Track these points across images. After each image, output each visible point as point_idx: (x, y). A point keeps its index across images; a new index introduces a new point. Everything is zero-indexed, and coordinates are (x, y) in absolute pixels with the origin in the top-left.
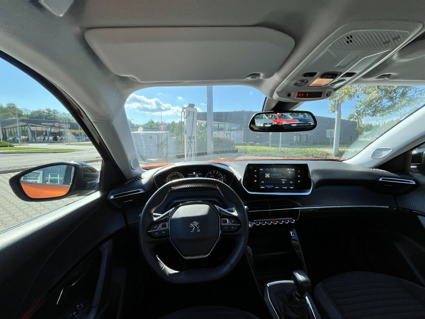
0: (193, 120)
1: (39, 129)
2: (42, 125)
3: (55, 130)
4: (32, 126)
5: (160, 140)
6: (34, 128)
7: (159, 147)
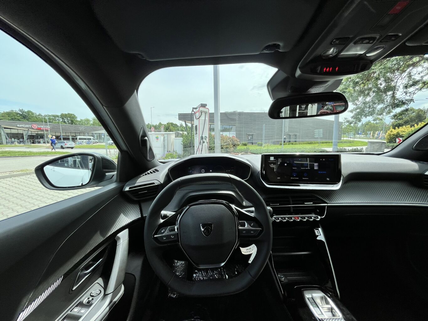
0: (205, 120)
1: (14, 131)
2: (18, 127)
3: (33, 132)
4: (5, 128)
5: (166, 141)
6: (8, 131)
7: (166, 148)
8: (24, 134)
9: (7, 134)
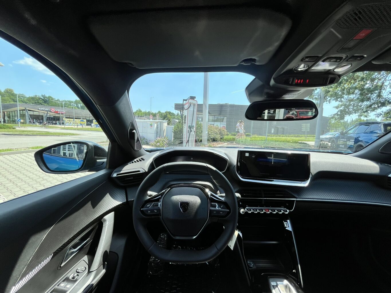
0: (194, 111)
1: (36, 113)
2: (40, 110)
3: (51, 115)
4: (29, 110)
5: (159, 128)
6: (31, 113)
7: (158, 134)
8: (44, 116)
9: (31, 115)
